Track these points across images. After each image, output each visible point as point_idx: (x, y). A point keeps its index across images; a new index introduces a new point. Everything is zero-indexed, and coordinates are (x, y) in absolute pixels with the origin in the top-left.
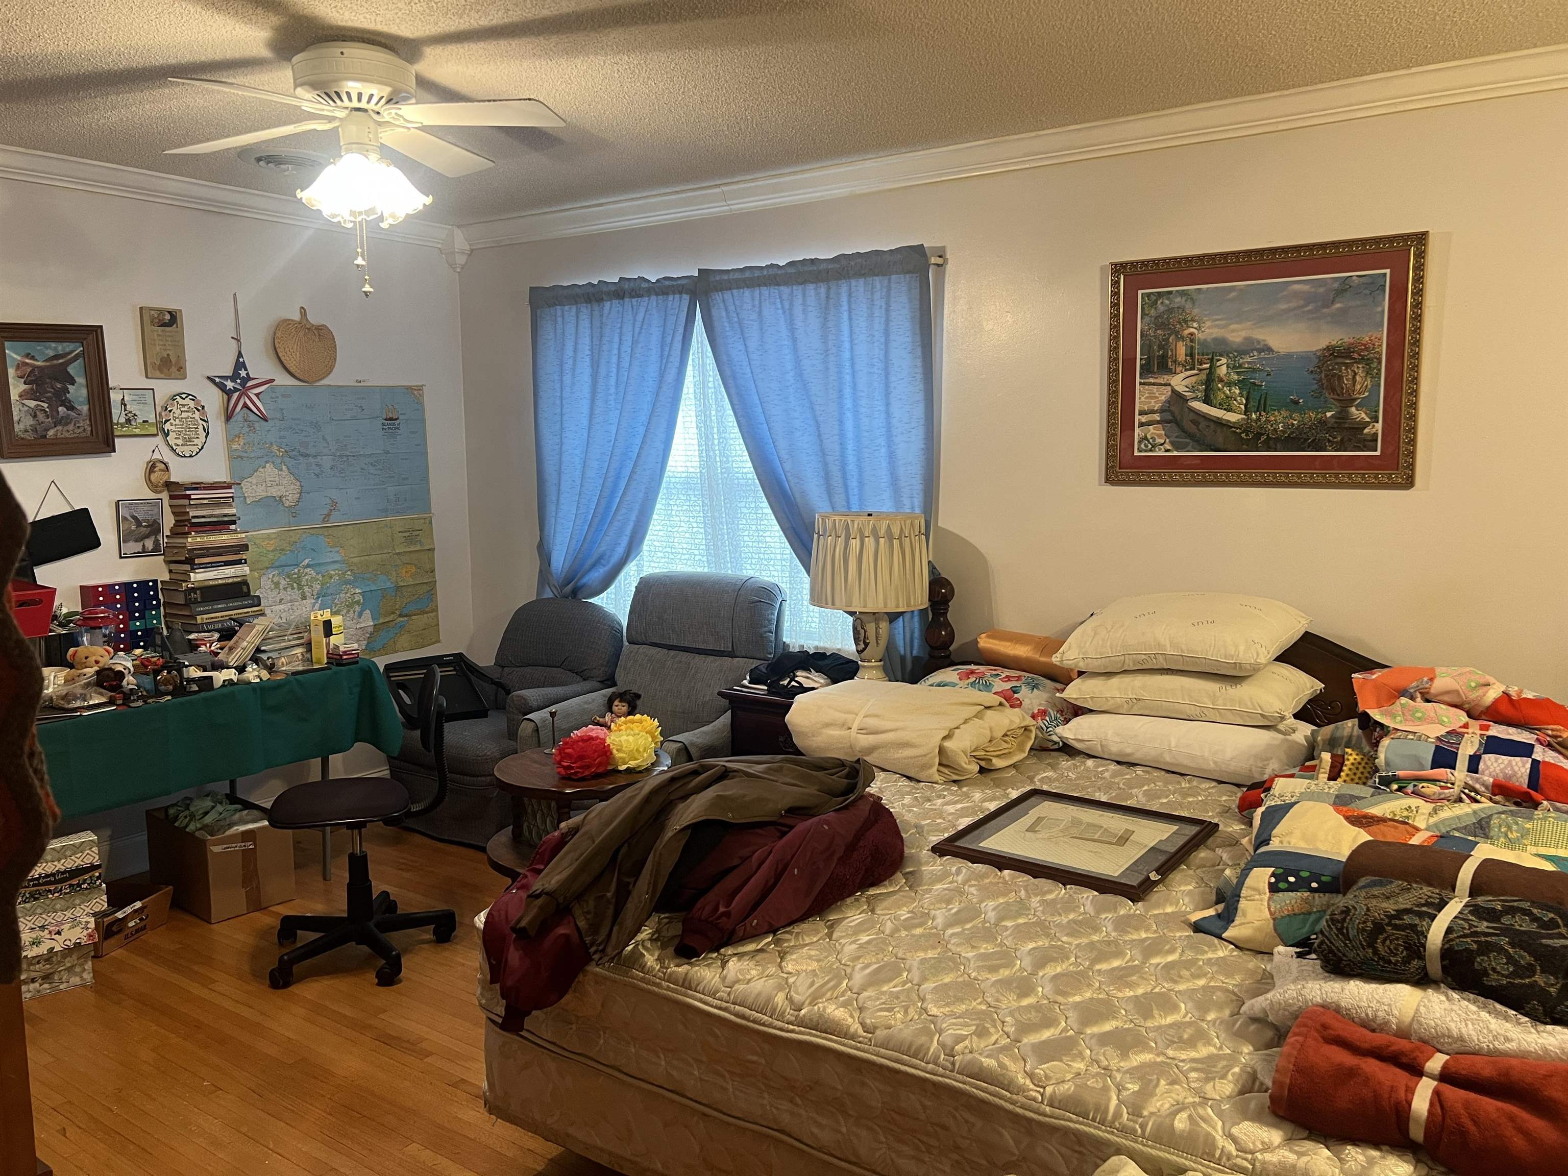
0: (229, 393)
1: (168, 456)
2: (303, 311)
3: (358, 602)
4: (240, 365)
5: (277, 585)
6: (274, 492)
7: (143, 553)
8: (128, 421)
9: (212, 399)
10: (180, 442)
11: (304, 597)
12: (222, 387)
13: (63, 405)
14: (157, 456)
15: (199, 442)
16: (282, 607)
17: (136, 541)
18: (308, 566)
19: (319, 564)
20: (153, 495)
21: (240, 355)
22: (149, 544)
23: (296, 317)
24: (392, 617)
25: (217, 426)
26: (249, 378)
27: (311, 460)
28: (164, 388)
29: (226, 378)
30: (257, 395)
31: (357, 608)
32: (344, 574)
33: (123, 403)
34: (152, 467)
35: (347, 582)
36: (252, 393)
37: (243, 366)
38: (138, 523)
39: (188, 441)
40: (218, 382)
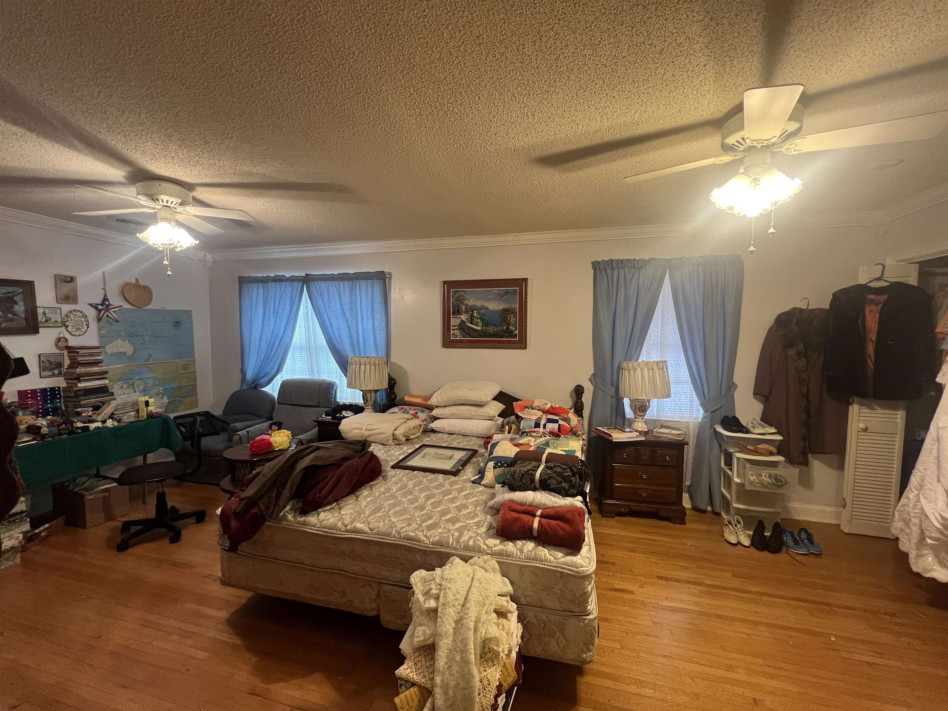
0: (100, 311)
1: (67, 335)
2: (137, 280)
3: (161, 393)
4: (105, 299)
5: (122, 387)
6: (122, 350)
7: (53, 375)
8: (47, 321)
9: (91, 313)
10: (74, 330)
11: (135, 392)
12: (96, 308)
13: (11, 313)
14: (61, 335)
15: (84, 330)
16: (124, 396)
17: (50, 370)
18: (138, 379)
19: (143, 379)
20: (57, 351)
21: (106, 295)
22: (56, 372)
23: (134, 281)
24: (177, 398)
25: (93, 325)
26: (110, 305)
27: (140, 338)
28: (66, 308)
29: (98, 304)
30: (114, 312)
31: (161, 395)
32: (155, 382)
33: (44, 313)
34: (59, 340)
35: (155, 385)
36: (111, 311)
37: (107, 300)
38: (50, 363)
39: (78, 329)
40: (95, 307)
